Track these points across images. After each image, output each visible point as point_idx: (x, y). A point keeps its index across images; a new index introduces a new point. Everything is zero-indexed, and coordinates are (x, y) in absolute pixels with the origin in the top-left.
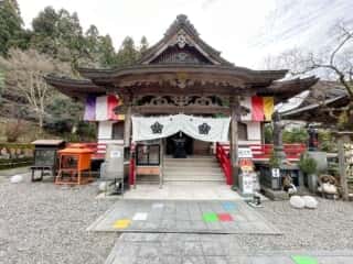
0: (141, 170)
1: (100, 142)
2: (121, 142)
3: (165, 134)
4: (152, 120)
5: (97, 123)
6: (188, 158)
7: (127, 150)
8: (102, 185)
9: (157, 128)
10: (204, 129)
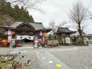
0: (18, 44)
1: (8, 39)
2: (14, 39)
3: (23, 38)
4: (20, 36)
5: (8, 35)
6: (29, 43)
7: (16, 41)
8: (11, 47)
9: (21, 38)
10: (30, 38)
